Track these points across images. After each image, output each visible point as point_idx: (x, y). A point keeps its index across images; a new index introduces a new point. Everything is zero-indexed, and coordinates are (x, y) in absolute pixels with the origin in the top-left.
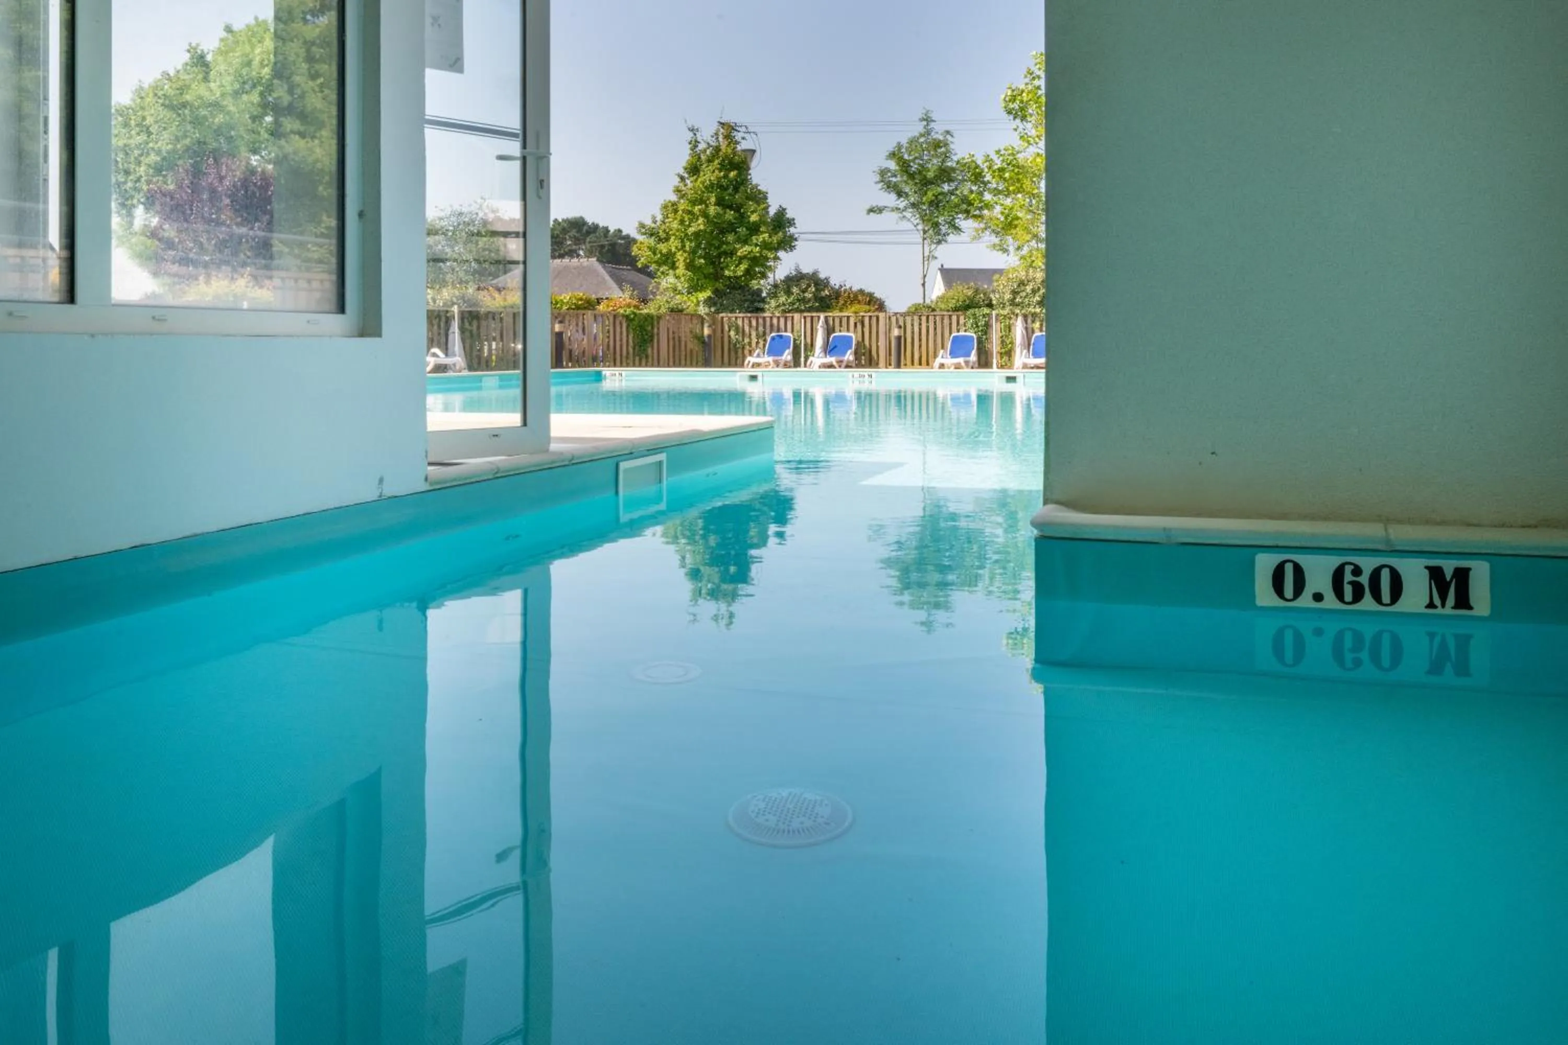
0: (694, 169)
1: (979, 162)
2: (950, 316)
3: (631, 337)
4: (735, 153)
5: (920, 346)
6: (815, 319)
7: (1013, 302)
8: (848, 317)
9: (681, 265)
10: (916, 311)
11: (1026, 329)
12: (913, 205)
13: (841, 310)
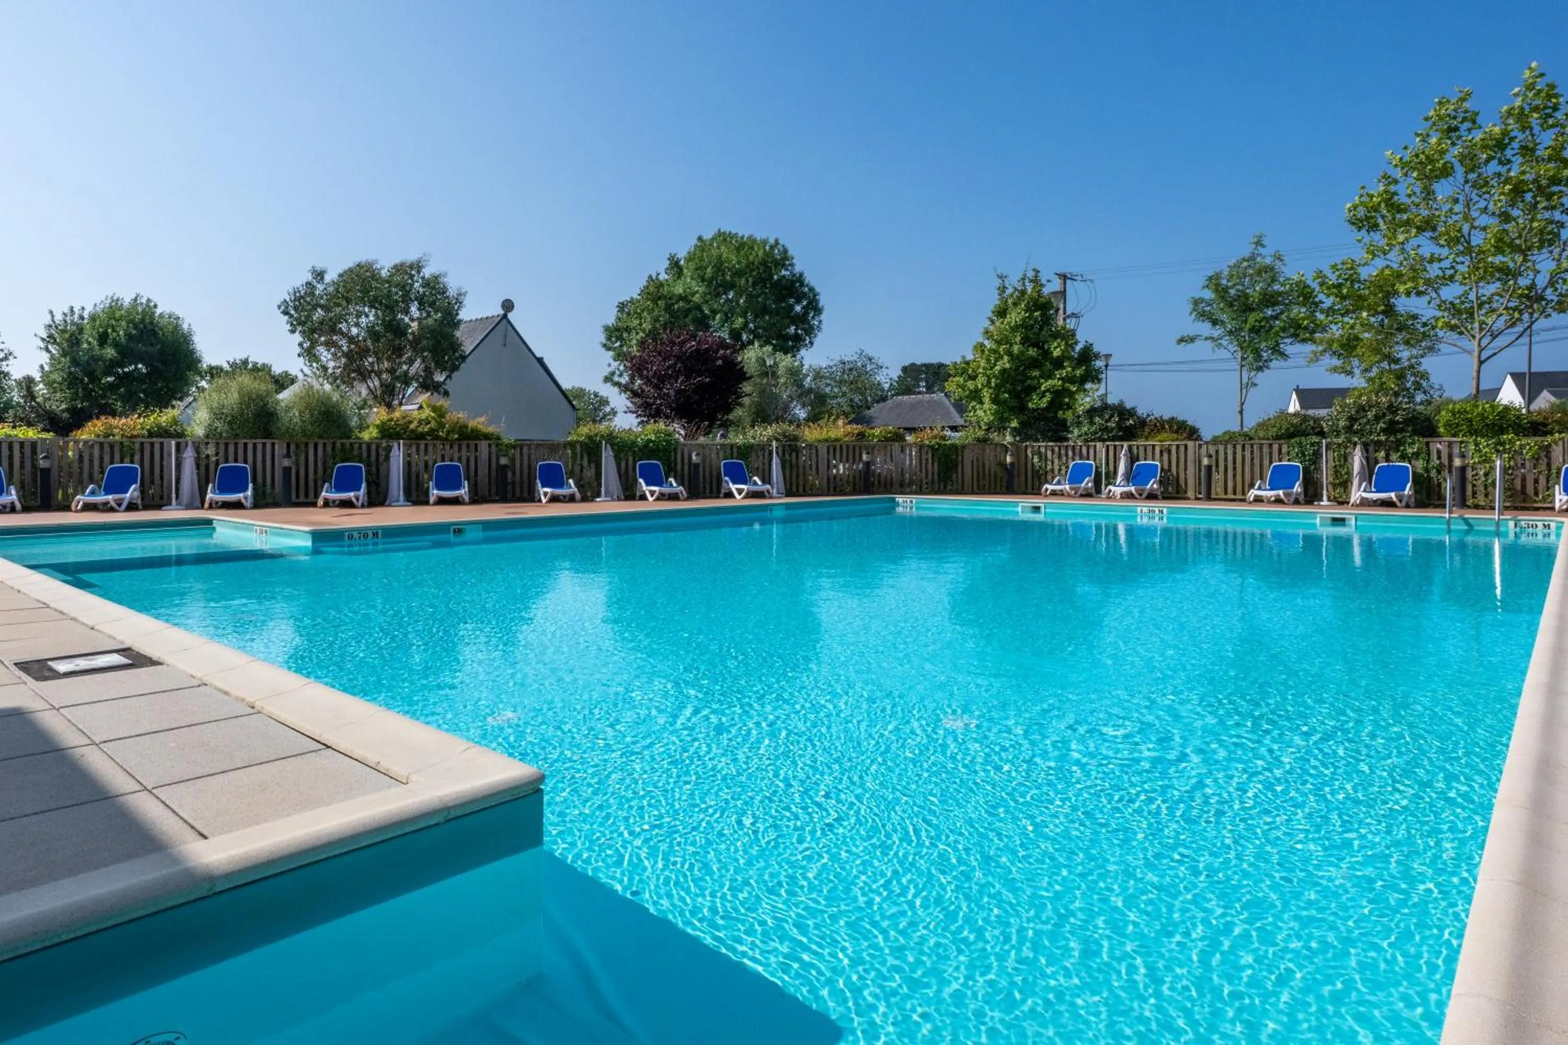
0: (1001, 313)
1: (1309, 282)
2: (1271, 446)
3: (936, 465)
4: (1040, 296)
5: (1235, 475)
6: (1118, 448)
7: (1349, 429)
8: (1154, 446)
9: (987, 400)
10: (1229, 439)
11: (1367, 459)
12: (1231, 333)
13: (1147, 439)
